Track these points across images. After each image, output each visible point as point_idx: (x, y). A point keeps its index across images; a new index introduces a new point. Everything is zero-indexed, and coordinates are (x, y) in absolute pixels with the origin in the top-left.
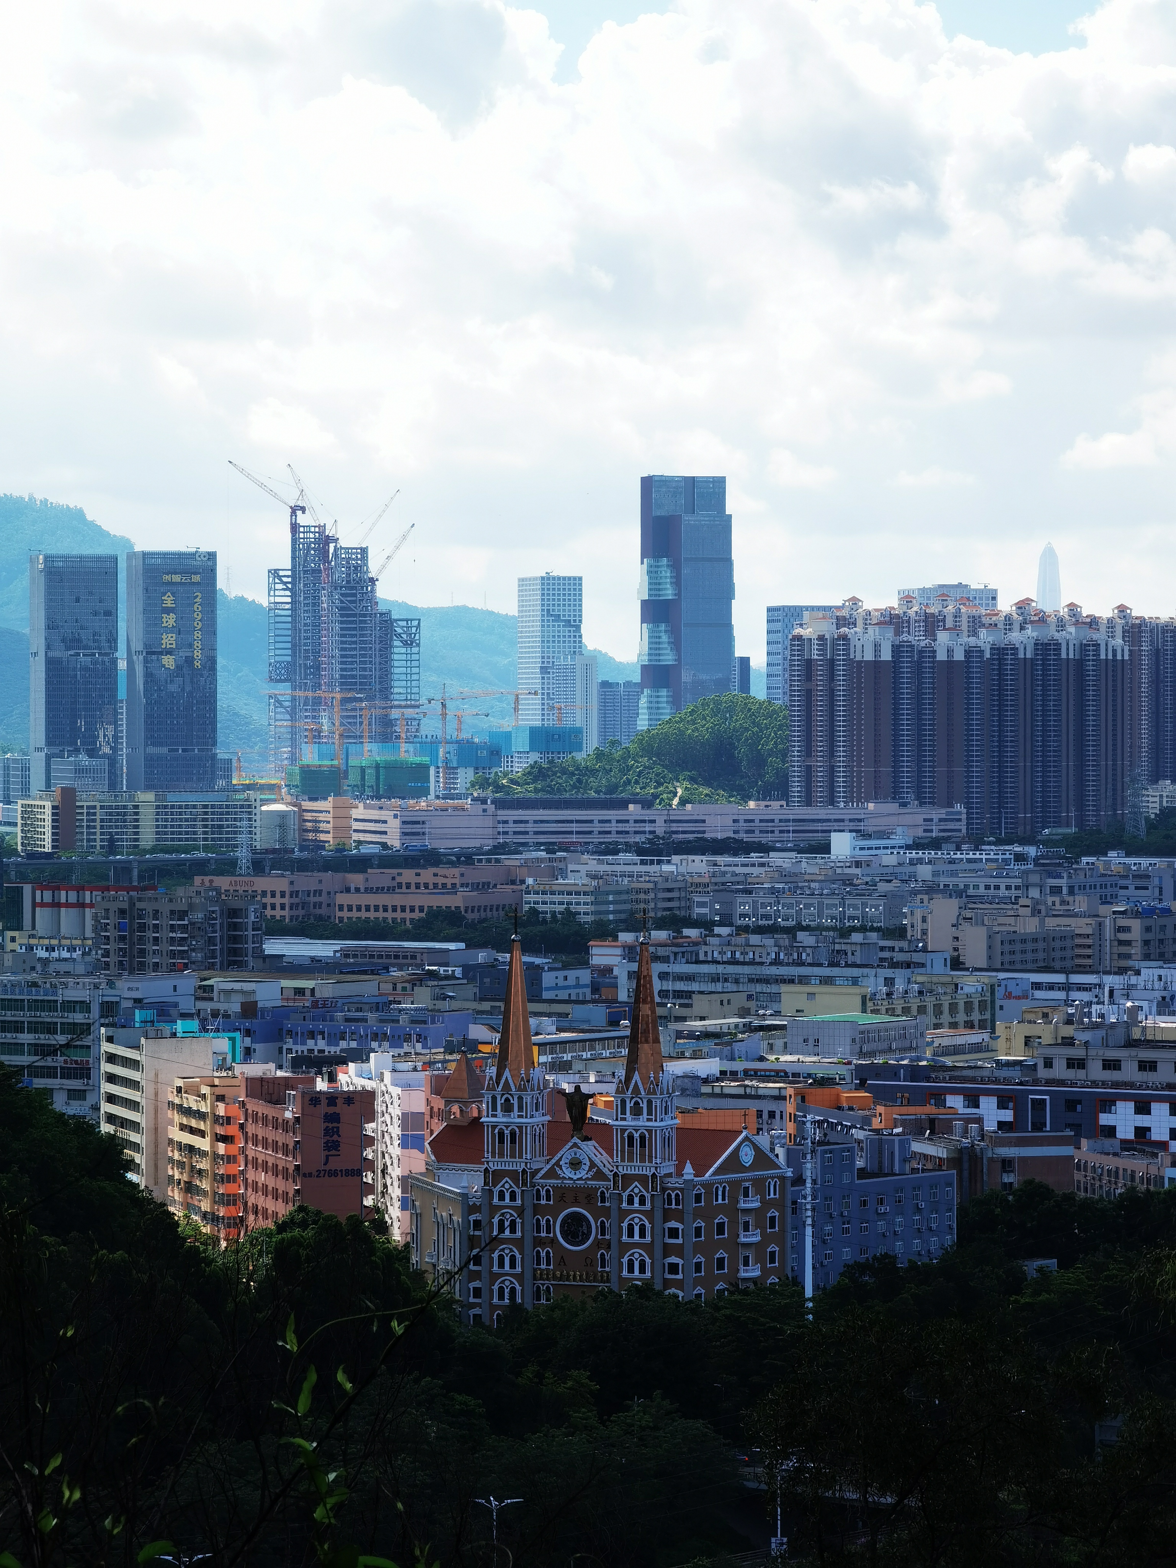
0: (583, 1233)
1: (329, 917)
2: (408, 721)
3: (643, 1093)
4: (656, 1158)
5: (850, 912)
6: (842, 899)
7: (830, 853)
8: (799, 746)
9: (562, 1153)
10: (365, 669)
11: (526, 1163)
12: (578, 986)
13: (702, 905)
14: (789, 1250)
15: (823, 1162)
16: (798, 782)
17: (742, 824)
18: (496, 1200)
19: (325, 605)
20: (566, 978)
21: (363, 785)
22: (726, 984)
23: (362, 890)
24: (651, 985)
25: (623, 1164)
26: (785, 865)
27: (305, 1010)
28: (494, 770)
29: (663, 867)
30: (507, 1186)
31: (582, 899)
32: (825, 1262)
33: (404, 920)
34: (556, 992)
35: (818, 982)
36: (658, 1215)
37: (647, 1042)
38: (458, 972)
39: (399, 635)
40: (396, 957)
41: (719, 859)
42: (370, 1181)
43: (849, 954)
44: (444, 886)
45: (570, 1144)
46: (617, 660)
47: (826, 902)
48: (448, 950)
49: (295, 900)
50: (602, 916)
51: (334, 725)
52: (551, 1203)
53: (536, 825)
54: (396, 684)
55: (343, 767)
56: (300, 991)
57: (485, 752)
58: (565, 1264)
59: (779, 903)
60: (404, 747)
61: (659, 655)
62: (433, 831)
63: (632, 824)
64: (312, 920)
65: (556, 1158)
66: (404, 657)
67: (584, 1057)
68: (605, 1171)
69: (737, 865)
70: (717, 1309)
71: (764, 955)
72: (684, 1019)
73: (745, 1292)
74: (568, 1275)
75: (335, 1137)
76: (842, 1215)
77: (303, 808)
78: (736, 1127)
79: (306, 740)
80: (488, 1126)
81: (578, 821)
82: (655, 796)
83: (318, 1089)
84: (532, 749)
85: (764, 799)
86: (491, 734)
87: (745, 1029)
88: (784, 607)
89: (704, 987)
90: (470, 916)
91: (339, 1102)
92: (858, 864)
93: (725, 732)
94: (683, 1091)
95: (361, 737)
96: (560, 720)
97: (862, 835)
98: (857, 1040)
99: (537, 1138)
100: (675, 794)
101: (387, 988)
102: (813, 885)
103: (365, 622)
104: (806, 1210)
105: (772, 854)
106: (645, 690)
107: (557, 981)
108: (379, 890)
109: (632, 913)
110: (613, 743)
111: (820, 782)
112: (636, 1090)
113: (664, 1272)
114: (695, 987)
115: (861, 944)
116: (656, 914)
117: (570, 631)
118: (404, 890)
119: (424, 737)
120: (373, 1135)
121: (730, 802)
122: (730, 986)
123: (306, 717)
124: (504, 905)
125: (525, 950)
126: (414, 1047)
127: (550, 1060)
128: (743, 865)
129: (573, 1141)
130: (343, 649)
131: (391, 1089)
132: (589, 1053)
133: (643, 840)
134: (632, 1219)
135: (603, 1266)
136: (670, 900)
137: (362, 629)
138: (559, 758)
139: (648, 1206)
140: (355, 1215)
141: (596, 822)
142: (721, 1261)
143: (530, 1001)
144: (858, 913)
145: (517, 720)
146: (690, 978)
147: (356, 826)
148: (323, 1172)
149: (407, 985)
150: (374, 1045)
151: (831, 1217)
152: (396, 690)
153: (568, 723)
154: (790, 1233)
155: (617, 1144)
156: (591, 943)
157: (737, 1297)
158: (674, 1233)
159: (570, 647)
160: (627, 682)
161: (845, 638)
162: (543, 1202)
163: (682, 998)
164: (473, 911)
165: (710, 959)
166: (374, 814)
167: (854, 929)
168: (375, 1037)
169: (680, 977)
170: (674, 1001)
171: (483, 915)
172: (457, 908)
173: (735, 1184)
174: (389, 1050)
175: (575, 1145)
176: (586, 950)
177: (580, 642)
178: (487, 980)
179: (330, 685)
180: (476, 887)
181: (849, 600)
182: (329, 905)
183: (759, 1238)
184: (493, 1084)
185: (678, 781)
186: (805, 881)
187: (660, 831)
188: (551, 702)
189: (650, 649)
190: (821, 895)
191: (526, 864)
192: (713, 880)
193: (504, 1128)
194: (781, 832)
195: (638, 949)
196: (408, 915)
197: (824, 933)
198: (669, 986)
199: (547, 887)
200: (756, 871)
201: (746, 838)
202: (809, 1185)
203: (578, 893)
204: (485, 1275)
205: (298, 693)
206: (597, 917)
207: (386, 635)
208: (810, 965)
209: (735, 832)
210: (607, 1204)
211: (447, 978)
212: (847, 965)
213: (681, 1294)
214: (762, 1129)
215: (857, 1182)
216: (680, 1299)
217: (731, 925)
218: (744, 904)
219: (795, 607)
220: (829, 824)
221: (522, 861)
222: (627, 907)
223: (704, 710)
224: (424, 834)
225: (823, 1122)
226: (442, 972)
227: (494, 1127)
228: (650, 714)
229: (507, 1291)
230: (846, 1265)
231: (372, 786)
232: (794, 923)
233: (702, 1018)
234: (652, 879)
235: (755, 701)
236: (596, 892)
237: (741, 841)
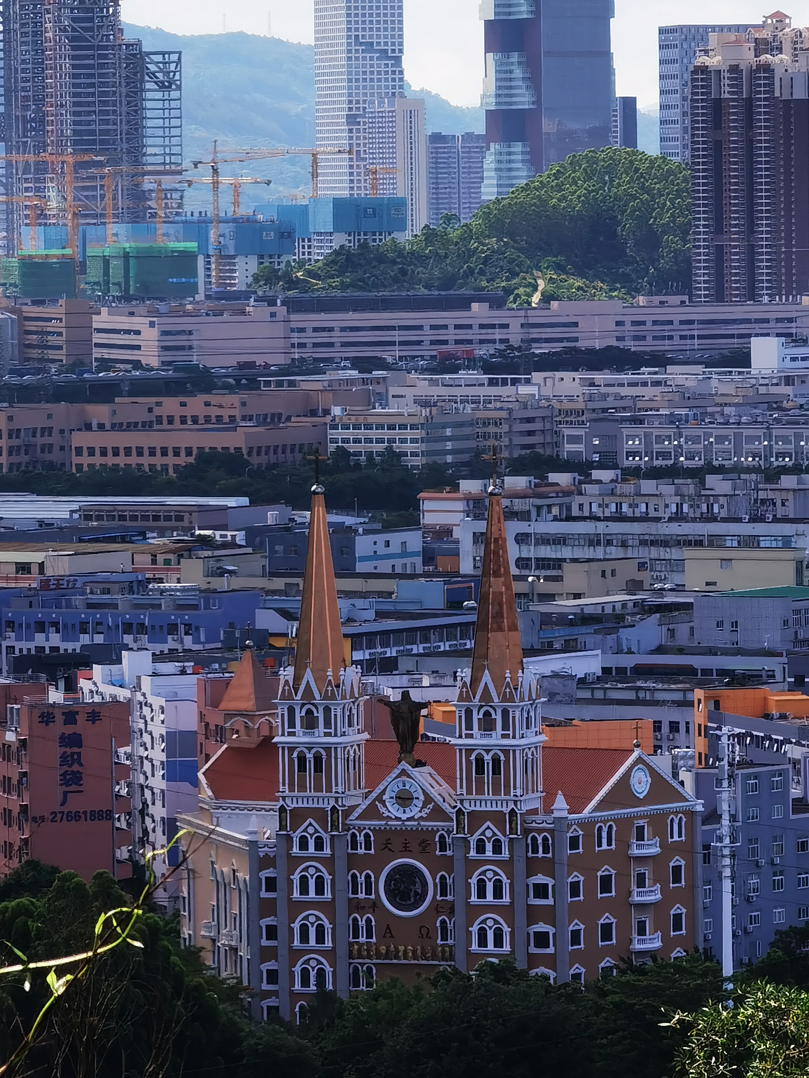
0: (416, 893)
1: (63, 465)
2: (165, 193)
3: (496, 700)
4: (515, 788)
5: (780, 446)
6: (768, 428)
7: (750, 367)
8: (705, 219)
9: (385, 783)
10: (107, 122)
11: (337, 799)
12: (404, 554)
13: (574, 439)
14: (700, 911)
15: (744, 791)
16: (705, 268)
17: (628, 327)
18: (295, 850)
19: (50, 35)
20: (388, 544)
21: (107, 283)
22: (608, 549)
23: (108, 427)
24: (505, 551)
25: (469, 797)
26: (688, 384)
27: (31, 593)
28: (284, 258)
29: (520, 388)
30: (311, 830)
31: (409, 434)
32: (751, 927)
33: (165, 468)
34: (375, 563)
35: (735, 544)
36: (520, 867)
37: (500, 629)
38: (240, 537)
39: (153, 73)
40: (156, 518)
41: (598, 377)
42: (124, 826)
43: (779, 503)
44: (219, 419)
45: (397, 771)
46: (453, 103)
47: (746, 432)
48: (226, 508)
49: (15, 442)
50: (436, 458)
51: (65, 199)
52: (372, 851)
53: (343, 334)
54: (149, 141)
55: (79, 258)
56: (23, 568)
57: (272, 234)
58: (392, 936)
59: (681, 436)
60: (162, 228)
61: (511, 96)
62: (203, 343)
63: (476, 330)
64: (39, 469)
65: (378, 791)
66: (159, 105)
67: (415, 651)
68: (446, 807)
69: (623, 385)
70: (603, 994)
71: (661, 508)
72: (550, 597)
73: (640, 971)
74: (397, 951)
75: (76, 767)
76: (772, 863)
77: (25, 314)
78: (626, 745)
79: (26, 221)
80: (283, 748)
81: (402, 328)
82: (508, 291)
83: (51, 701)
84: (337, 228)
85: (659, 293)
86: (281, 209)
87: (636, 610)
88: (682, 27)
89: (579, 553)
90: (255, 460)
91: (80, 718)
92: (789, 381)
93: (604, 201)
94: (552, 696)
95: (103, 216)
96: (374, 187)
97: (794, 341)
98: (791, 622)
99: (351, 764)
100: (535, 288)
101: (143, 560)
102: (727, 410)
103: (105, 56)
104: (723, 856)
105: (670, 368)
106: (492, 145)
107: (375, 548)
108: (132, 426)
109: (478, 452)
110: (449, 219)
111: (735, 268)
112: (486, 694)
113: (529, 945)
114: (566, 552)
115: (794, 490)
116: (511, 453)
117: (387, 65)
118: (165, 426)
119: (189, 214)
120: (128, 763)
121: (611, 298)
122: (614, 552)
123: (27, 189)
124: (302, 446)
125: (330, 506)
126: (182, 642)
127: (367, 657)
128: (630, 385)
129: (400, 767)
130: (75, 95)
131: (151, 699)
132: (421, 646)
133: (492, 352)
134: (484, 873)
135: (444, 938)
136: (530, 433)
137: (102, 66)
138: (374, 240)
139: (505, 854)
140: (105, 873)
141: (427, 328)
142: (606, 929)
143: (338, 576)
144: (791, 448)
145: (315, 189)
146: (560, 540)
147: (97, 338)
148: (59, 816)
149: (171, 556)
150: (128, 639)
151: (757, 864)
152: (150, 150)
153: (385, 192)
154: (702, 888)
155: (460, 771)
156: (422, 495)
157: (630, 977)
158: (541, 891)
159: (387, 87)
160: (467, 133)
161: (767, 68)
162: (361, 851)
163: (549, 568)
164: (259, 454)
165: (586, 514)
166: (124, 322)
167: (785, 470)
168: (128, 628)
169: (545, 540)
170: (537, 573)
171: (273, 459)
172: (238, 449)
173: (624, 822)
174: (148, 645)
175: (404, 773)
176: (416, 505)
177: (401, 80)
178: (279, 548)
179: (60, 144)
180: (263, 420)
181: (771, 17)
182: (62, 448)
183: (659, 896)
184: (289, 690)
185: (539, 269)
186: (717, 405)
187: (515, 340)
188: (362, 164)
189: (498, 88)
190: (739, 424)
191: (332, 387)
192: (591, 405)
193: (306, 751)
194: (682, 337)
195: (487, 501)
196: (171, 460)
197: (743, 476)
198: (530, 552)
199: (361, 419)
200: (649, 392)
201: (633, 346)
202: (725, 821)
203: (403, 427)
204: (283, 952)
205: (14, 156)
206: (430, 460)
207: (135, 74)
208: (724, 520)
209: (619, 339)
210: (449, 853)
211: (225, 545)
212: (776, 520)
213: (552, 974)
214: (661, 747)
215: (792, 817)
216: (552, 981)
217: (615, 467)
218: (633, 437)
219: (697, 27)
220: (748, 326)
221: (326, 384)
222: (472, 444)
223: (574, 172)
224: (191, 348)
225: (744, 735)
226: (218, 538)
227: (291, 750)
228: (500, 178)
229: (313, 974)
230: (778, 932)
231: (119, 284)
232: (702, 462)
233: (577, 596)
234: (506, 405)
235: (644, 157)
236: (428, 424)
237: (626, 352)
